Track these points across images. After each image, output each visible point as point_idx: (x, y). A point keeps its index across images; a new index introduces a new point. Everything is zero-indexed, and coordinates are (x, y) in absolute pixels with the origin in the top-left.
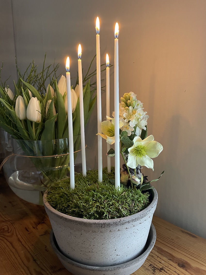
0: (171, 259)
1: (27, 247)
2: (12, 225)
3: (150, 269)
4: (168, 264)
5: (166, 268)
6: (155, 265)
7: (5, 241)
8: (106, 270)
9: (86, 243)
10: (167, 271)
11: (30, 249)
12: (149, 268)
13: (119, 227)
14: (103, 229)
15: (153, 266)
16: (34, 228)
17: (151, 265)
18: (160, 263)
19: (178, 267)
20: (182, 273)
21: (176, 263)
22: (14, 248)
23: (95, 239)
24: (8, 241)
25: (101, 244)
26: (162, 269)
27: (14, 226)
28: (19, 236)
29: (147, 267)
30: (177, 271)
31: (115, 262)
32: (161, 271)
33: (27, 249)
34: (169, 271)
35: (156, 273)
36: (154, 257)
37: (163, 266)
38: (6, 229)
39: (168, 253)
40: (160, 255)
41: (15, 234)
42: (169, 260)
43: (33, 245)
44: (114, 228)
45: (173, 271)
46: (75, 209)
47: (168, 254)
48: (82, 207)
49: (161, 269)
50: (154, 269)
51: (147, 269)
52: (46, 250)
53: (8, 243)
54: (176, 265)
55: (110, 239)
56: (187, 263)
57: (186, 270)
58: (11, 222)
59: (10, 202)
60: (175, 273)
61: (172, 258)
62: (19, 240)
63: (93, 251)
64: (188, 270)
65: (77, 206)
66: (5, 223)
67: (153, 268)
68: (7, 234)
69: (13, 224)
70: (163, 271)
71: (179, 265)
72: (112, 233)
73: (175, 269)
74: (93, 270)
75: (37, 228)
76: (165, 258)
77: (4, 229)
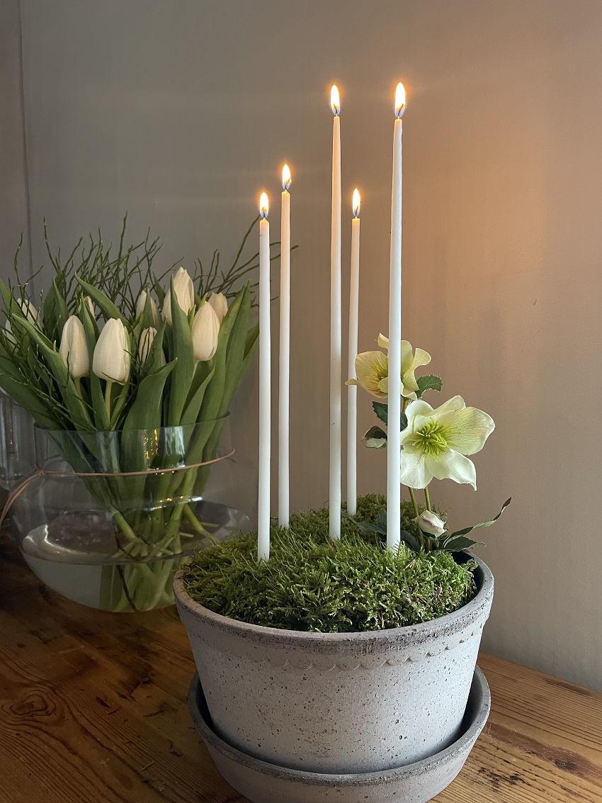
0: (535, 751)
1: (114, 748)
2: (55, 693)
3: (483, 780)
4: (530, 765)
5: (527, 774)
6: (494, 769)
7: (44, 736)
8: (374, 783)
9: (316, 706)
10: (531, 782)
11: (125, 752)
12: (479, 777)
13: (411, 651)
14: (370, 657)
15: (489, 774)
16: (124, 697)
17: (482, 770)
18: (508, 762)
19: (557, 769)
20: (573, 783)
21: (551, 759)
22: (75, 754)
23: (343, 690)
24: (53, 737)
25: (360, 704)
26: (517, 779)
27: (61, 695)
28: (83, 722)
29: (473, 775)
30: (556, 778)
31: (394, 760)
32: (515, 784)
33: (113, 753)
34: (535, 782)
35: (501, 788)
36: (487, 750)
37: (518, 770)
38: (39, 705)
39: (523, 737)
40: (502, 745)
41: (68, 716)
42: (529, 753)
43: (131, 742)
44: (398, 655)
45: (547, 782)
46: (283, 609)
47: (522, 739)
48: (302, 602)
49: (514, 779)
50: (495, 779)
51: (474, 781)
52: (175, 753)
53: (53, 742)
54: (551, 765)
55: (385, 688)
56: (578, 758)
57: (581, 775)
58: (49, 685)
59: (33, 633)
60: (552, 784)
61: (536, 748)
62: (85, 732)
63: (336, 727)
64: (586, 776)
65: (287, 600)
66: (32, 689)
67: (490, 777)
68: (46, 718)
69: (57, 691)
70: (518, 782)
71: (558, 763)
72: (391, 669)
73: (549, 774)
74: (338, 784)
75: (132, 698)
76: (517, 751)
77: (31, 705)
